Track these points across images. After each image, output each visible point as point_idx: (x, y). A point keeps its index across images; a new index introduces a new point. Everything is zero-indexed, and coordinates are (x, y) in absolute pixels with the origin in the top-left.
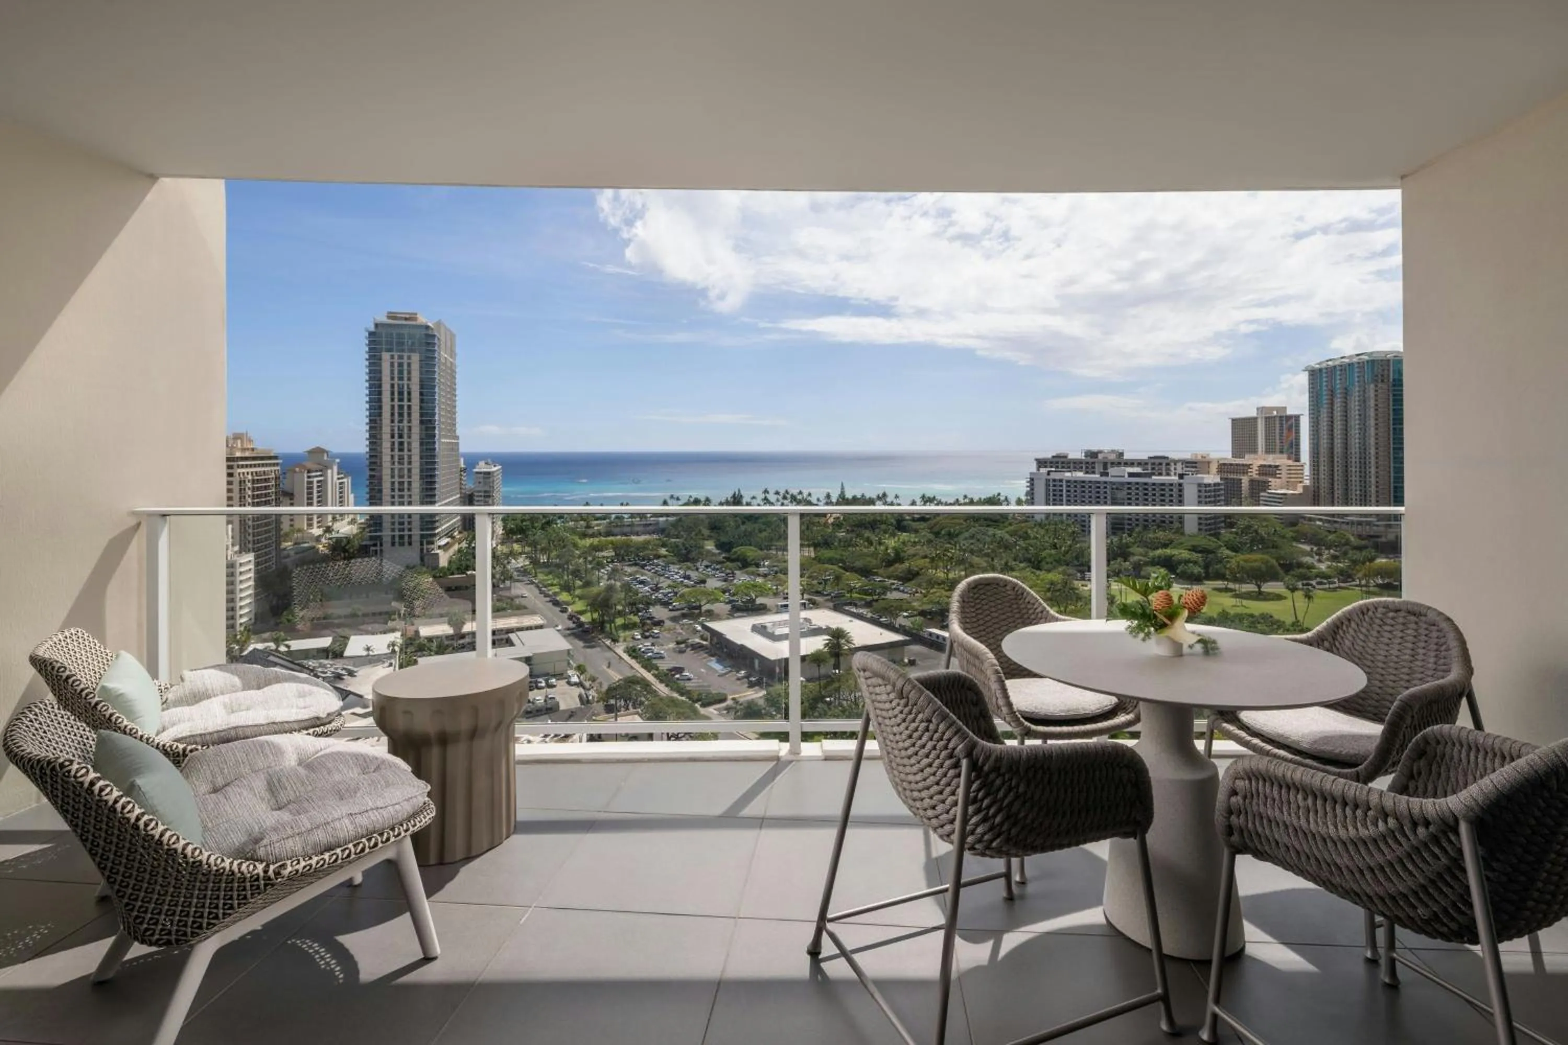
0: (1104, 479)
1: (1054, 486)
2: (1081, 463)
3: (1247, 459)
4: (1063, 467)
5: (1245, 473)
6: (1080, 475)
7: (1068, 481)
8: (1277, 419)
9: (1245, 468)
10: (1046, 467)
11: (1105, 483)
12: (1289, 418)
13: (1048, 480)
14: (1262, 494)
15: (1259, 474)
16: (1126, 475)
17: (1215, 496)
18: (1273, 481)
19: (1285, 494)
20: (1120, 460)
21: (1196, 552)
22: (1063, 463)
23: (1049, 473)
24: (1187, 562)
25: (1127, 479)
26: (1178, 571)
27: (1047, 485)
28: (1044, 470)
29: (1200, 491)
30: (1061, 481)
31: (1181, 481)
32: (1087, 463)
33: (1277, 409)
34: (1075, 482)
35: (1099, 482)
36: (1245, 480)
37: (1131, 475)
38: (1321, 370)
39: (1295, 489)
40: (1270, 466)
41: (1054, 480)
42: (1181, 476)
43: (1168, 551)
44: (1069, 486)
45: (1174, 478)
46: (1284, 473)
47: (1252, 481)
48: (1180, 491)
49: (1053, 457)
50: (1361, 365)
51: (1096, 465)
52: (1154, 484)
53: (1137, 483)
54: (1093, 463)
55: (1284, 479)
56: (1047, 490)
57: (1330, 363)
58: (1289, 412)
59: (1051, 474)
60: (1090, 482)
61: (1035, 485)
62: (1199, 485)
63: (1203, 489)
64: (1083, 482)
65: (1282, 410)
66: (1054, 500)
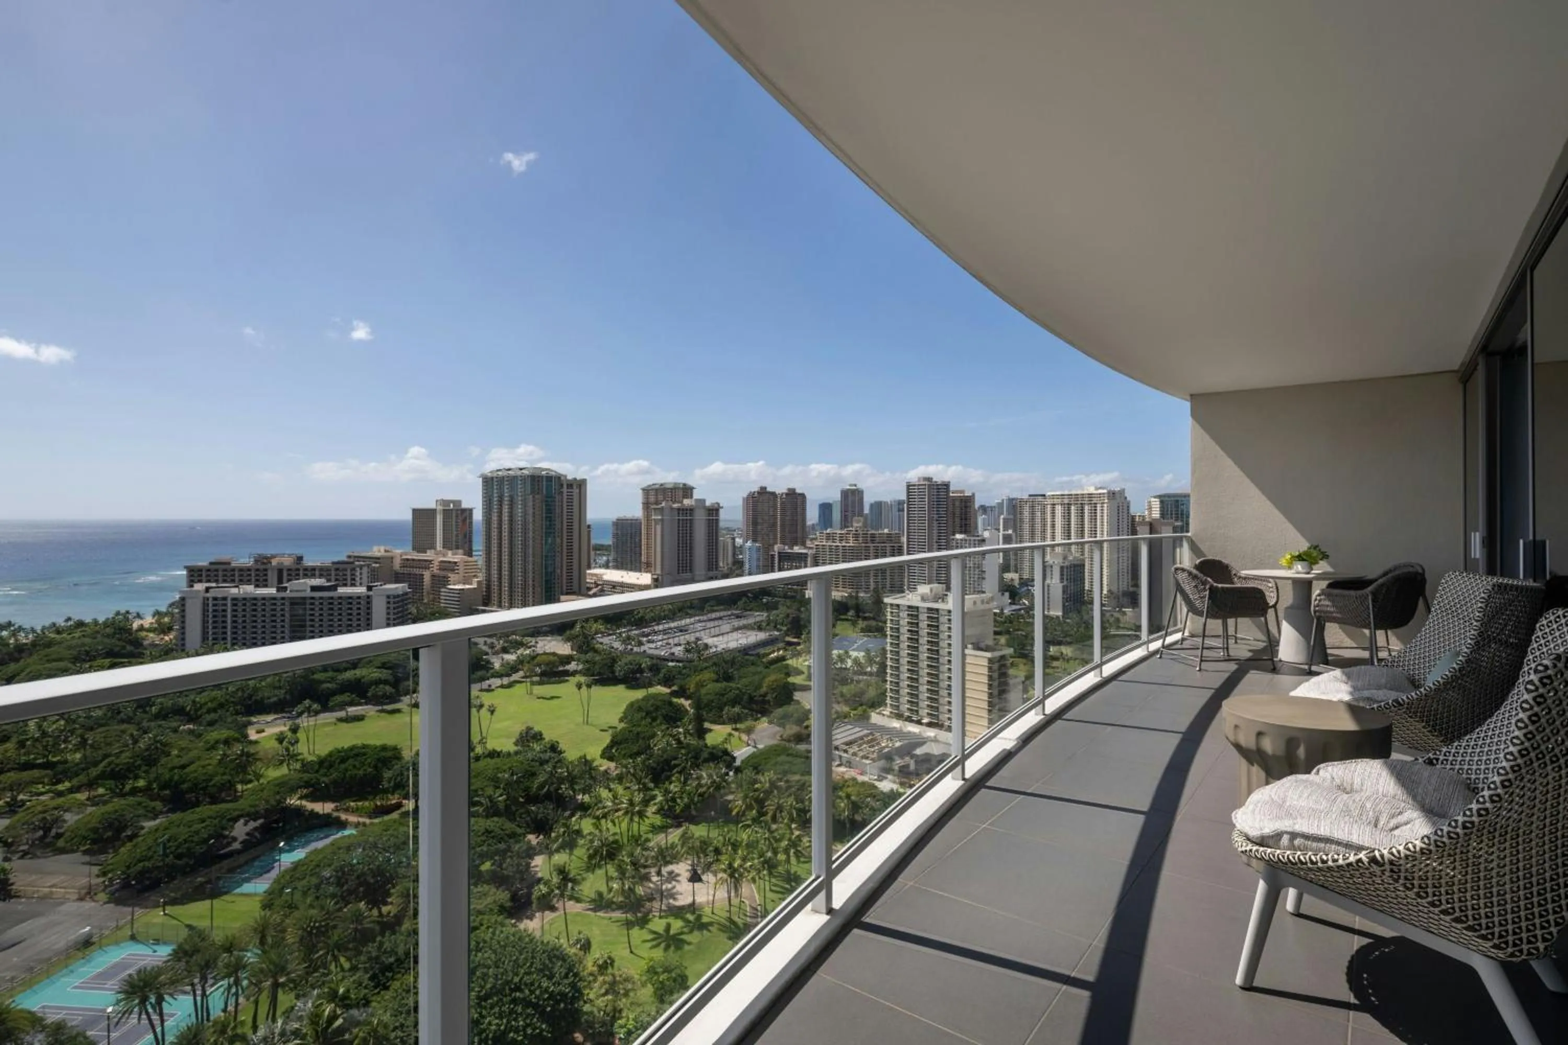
0: (282, 594)
1: (214, 605)
2: (249, 570)
3: (429, 555)
4: (225, 581)
5: (427, 568)
6: (249, 589)
7: (234, 599)
8: (454, 512)
9: (426, 564)
10: (200, 581)
11: (283, 598)
12: (464, 510)
13: (205, 601)
14: (443, 590)
15: (440, 569)
16: (309, 589)
17: (403, 606)
18: (452, 577)
19: (463, 589)
20: (298, 570)
21: (386, 668)
22: (225, 570)
23: (207, 590)
24: (378, 682)
25: (309, 593)
26: (369, 694)
27: (205, 605)
28: (200, 587)
29: (389, 603)
30: (225, 599)
31: (371, 593)
32: (257, 570)
33: (454, 502)
34: (244, 599)
35: (274, 599)
36: (427, 575)
37: (314, 589)
38: (492, 478)
39: (471, 584)
40: (450, 562)
41: (215, 599)
42: (370, 588)
43: (358, 672)
44: (235, 605)
45: (361, 590)
46: (461, 568)
47: (433, 576)
48: (368, 603)
49: (211, 563)
50: (524, 478)
51: (269, 573)
52: (340, 598)
53: (321, 598)
54: (266, 570)
55: (462, 574)
56: (205, 610)
57: (500, 473)
58: (465, 505)
59: (211, 590)
60: (264, 599)
61: (187, 605)
62: (388, 597)
63: (392, 600)
64: (255, 599)
65: (457, 503)
66: (214, 622)
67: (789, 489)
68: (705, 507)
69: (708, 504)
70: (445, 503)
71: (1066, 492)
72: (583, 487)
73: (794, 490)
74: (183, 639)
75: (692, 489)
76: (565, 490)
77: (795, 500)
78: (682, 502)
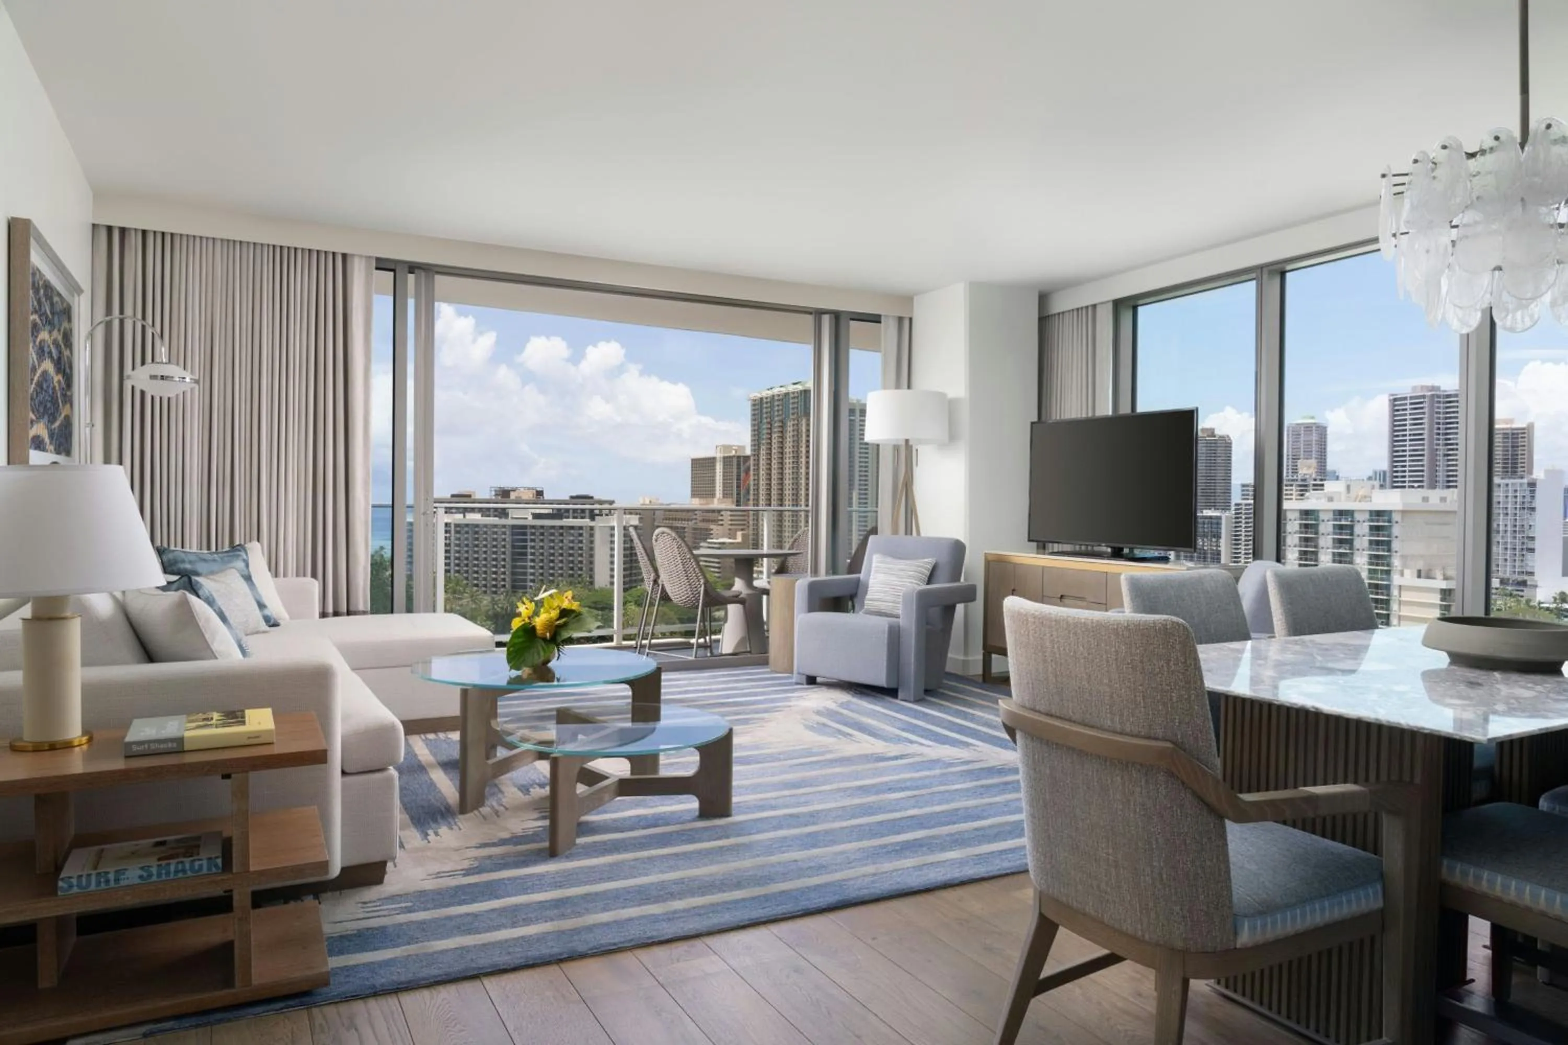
2: (484, 503)
6: (475, 517)
7: (457, 526)
11: (504, 526)
12: (747, 458)
16: (531, 517)
20: (534, 499)
25: (530, 521)
31: (593, 524)
32: (492, 503)
34: (467, 525)
35: (496, 526)
37: (536, 516)
39: (735, 538)
48: (591, 536)
50: (796, 396)
52: (562, 528)
53: (542, 527)
60: (486, 526)
64: (477, 526)
70: (727, 448)
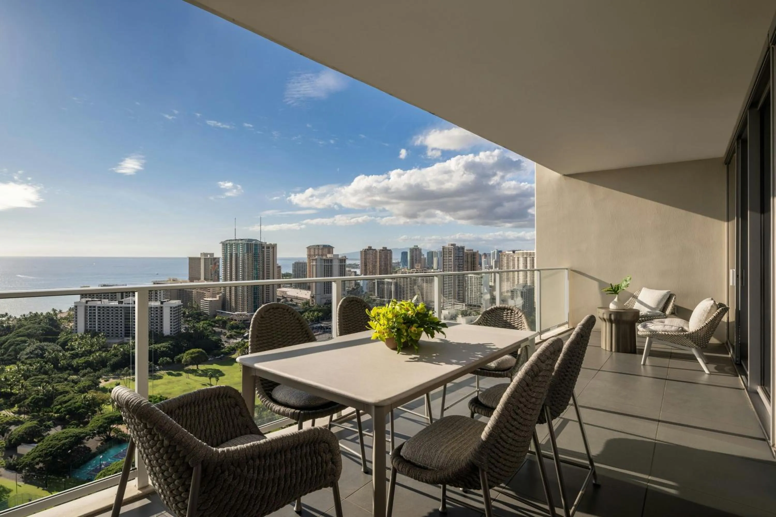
0: (120, 305)
1: (90, 310)
4: (96, 298)
7: (99, 307)
8: (210, 259)
9: (195, 288)
10: (85, 298)
11: (121, 307)
12: (215, 259)
13: (86, 307)
14: (201, 301)
16: (133, 303)
17: (179, 312)
18: (207, 294)
19: (211, 301)
23: (87, 302)
25: (133, 305)
27: (86, 310)
28: (84, 300)
29: (171, 311)
30: (94, 307)
31: (162, 305)
33: (210, 254)
34: (103, 307)
35: (117, 307)
36: (195, 294)
38: (226, 244)
39: (216, 298)
41: (90, 307)
42: (162, 303)
44: (100, 310)
45: (158, 304)
47: (198, 293)
48: (161, 310)
50: (243, 245)
55: (211, 292)
56: (86, 312)
57: (230, 242)
58: (215, 256)
59: (88, 302)
60: (112, 307)
61: (78, 310)
62: (171, 308)
63: (173, 309)
64: (108, 307)
65: (212, 254)
66: (90, 319)
67: (383, 248)
68: (338, 259)
69: (340, 257)
70: (205, 254)
71: (525, 252)
72: (275, 248)
73: (386, 248)
74: (76, 327)
75: (332, 248)
76: (265, 250)
77: (386, 253)
78: (326, 256)
